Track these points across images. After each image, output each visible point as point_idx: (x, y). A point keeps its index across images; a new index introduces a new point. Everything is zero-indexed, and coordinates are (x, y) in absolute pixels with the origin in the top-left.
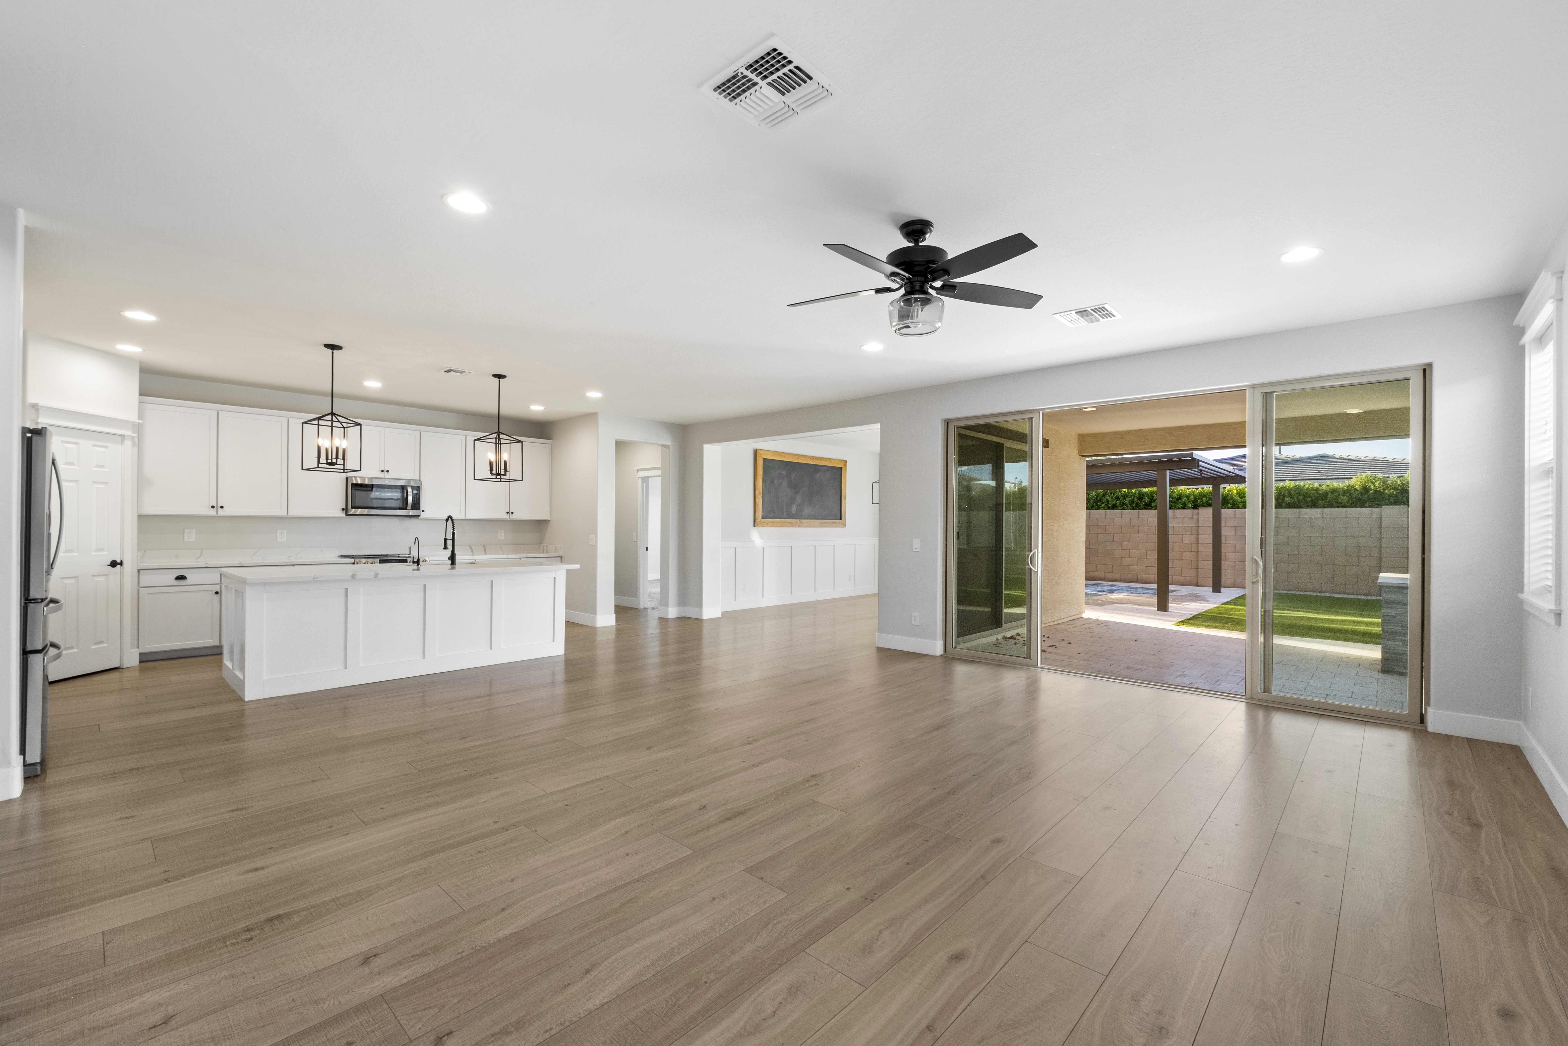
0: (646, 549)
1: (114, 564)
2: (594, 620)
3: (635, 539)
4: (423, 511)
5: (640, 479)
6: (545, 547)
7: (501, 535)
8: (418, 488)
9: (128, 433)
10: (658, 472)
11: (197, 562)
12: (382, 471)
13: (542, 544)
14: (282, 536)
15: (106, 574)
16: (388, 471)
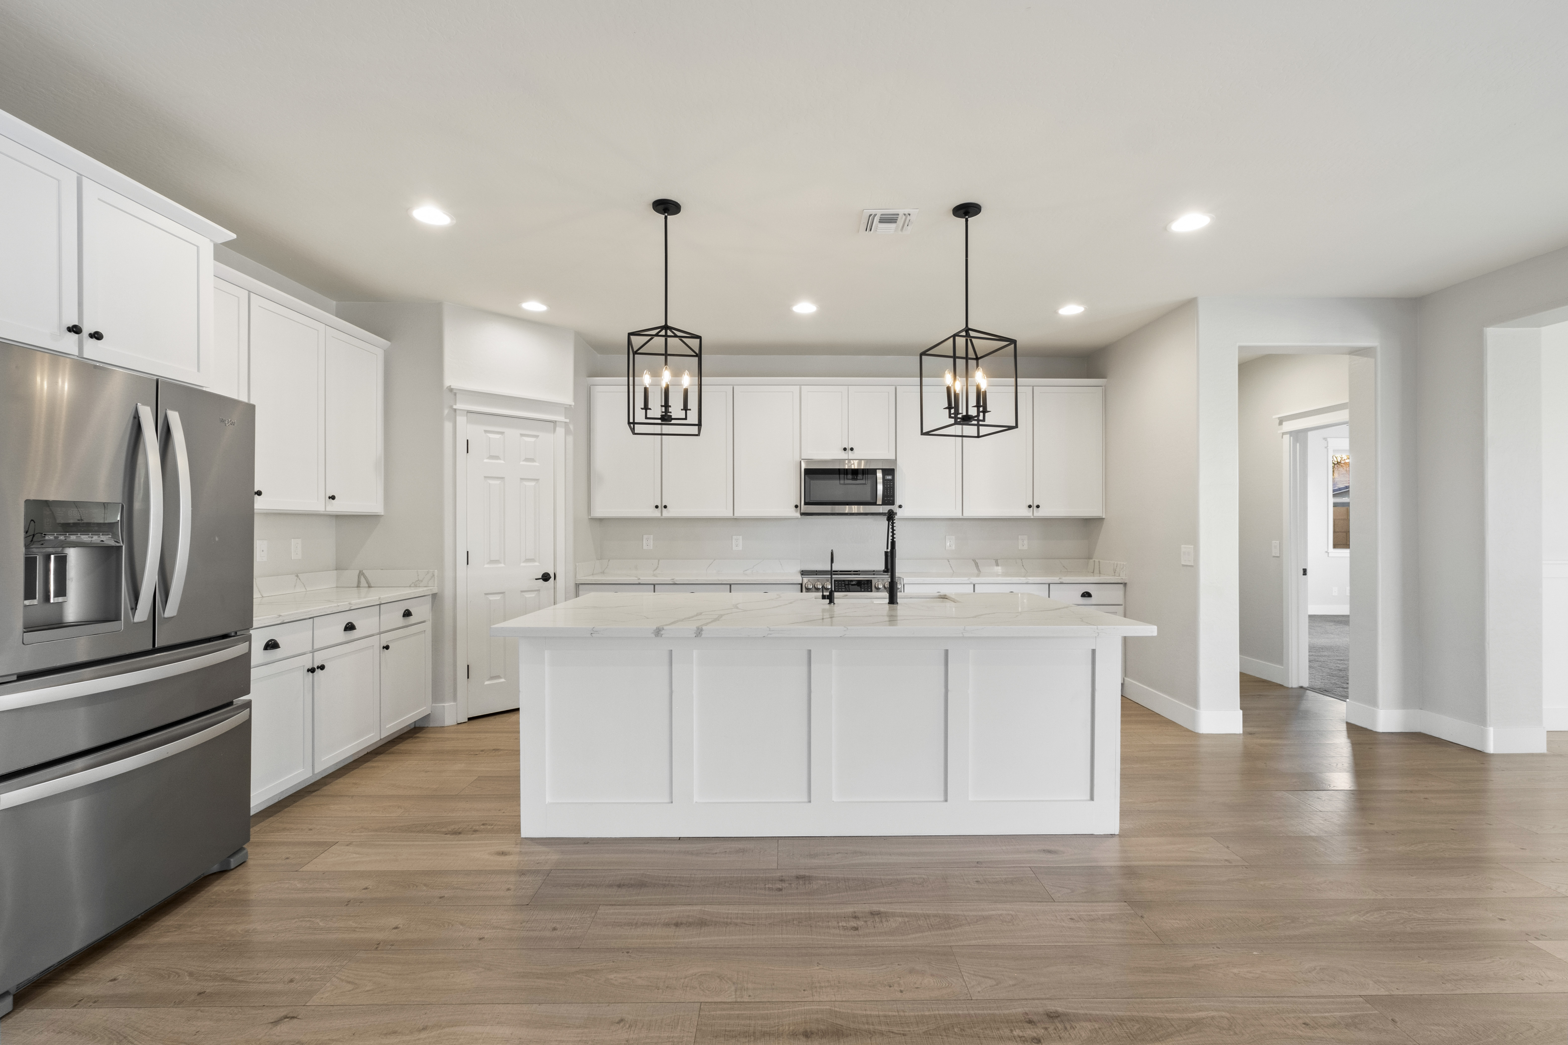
0: (1302, 572)
1: (546, 577)
2: (1194, 717)
3: (1275, 552)
4: (900, 506)
5: (1287, 437)
6: (1097, 564)
7: (1024, 544)
8: (889, 472)
9: (560, 418)
10: (1343, 415)
11: (654, 575)
12: (845, 449)
13: (1092, 559)
14: (738, 543)
15: (537, 589)
16: (852, 449)
